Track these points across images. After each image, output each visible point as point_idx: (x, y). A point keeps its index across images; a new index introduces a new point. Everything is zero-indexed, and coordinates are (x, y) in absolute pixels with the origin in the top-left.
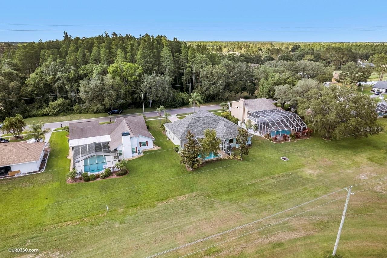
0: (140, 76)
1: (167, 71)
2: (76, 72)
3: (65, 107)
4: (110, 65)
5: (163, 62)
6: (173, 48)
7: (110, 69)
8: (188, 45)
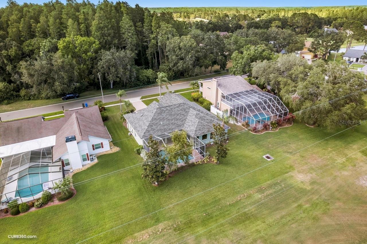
0: (96, 52)
1: (129, 45)
2: (20, 48)
3: (8, 93)
4: (61, 39)
5: (124, 34)
6: (134, 16)
7: (61, 44)
8: (152, 12)
